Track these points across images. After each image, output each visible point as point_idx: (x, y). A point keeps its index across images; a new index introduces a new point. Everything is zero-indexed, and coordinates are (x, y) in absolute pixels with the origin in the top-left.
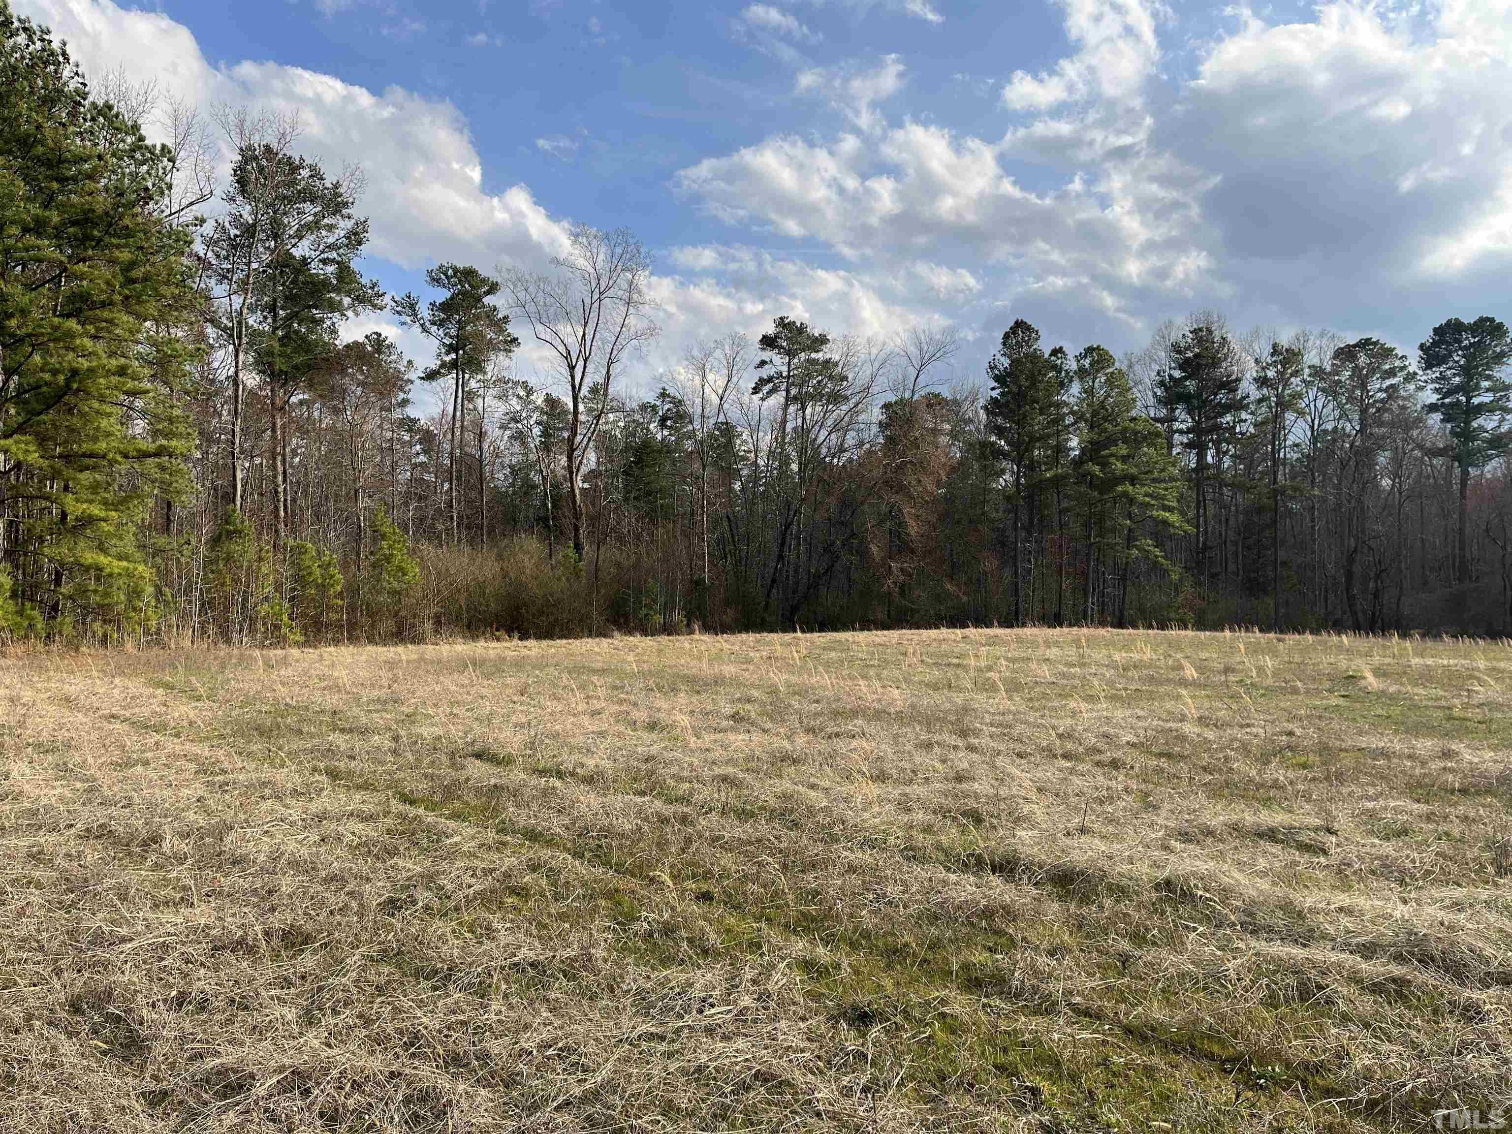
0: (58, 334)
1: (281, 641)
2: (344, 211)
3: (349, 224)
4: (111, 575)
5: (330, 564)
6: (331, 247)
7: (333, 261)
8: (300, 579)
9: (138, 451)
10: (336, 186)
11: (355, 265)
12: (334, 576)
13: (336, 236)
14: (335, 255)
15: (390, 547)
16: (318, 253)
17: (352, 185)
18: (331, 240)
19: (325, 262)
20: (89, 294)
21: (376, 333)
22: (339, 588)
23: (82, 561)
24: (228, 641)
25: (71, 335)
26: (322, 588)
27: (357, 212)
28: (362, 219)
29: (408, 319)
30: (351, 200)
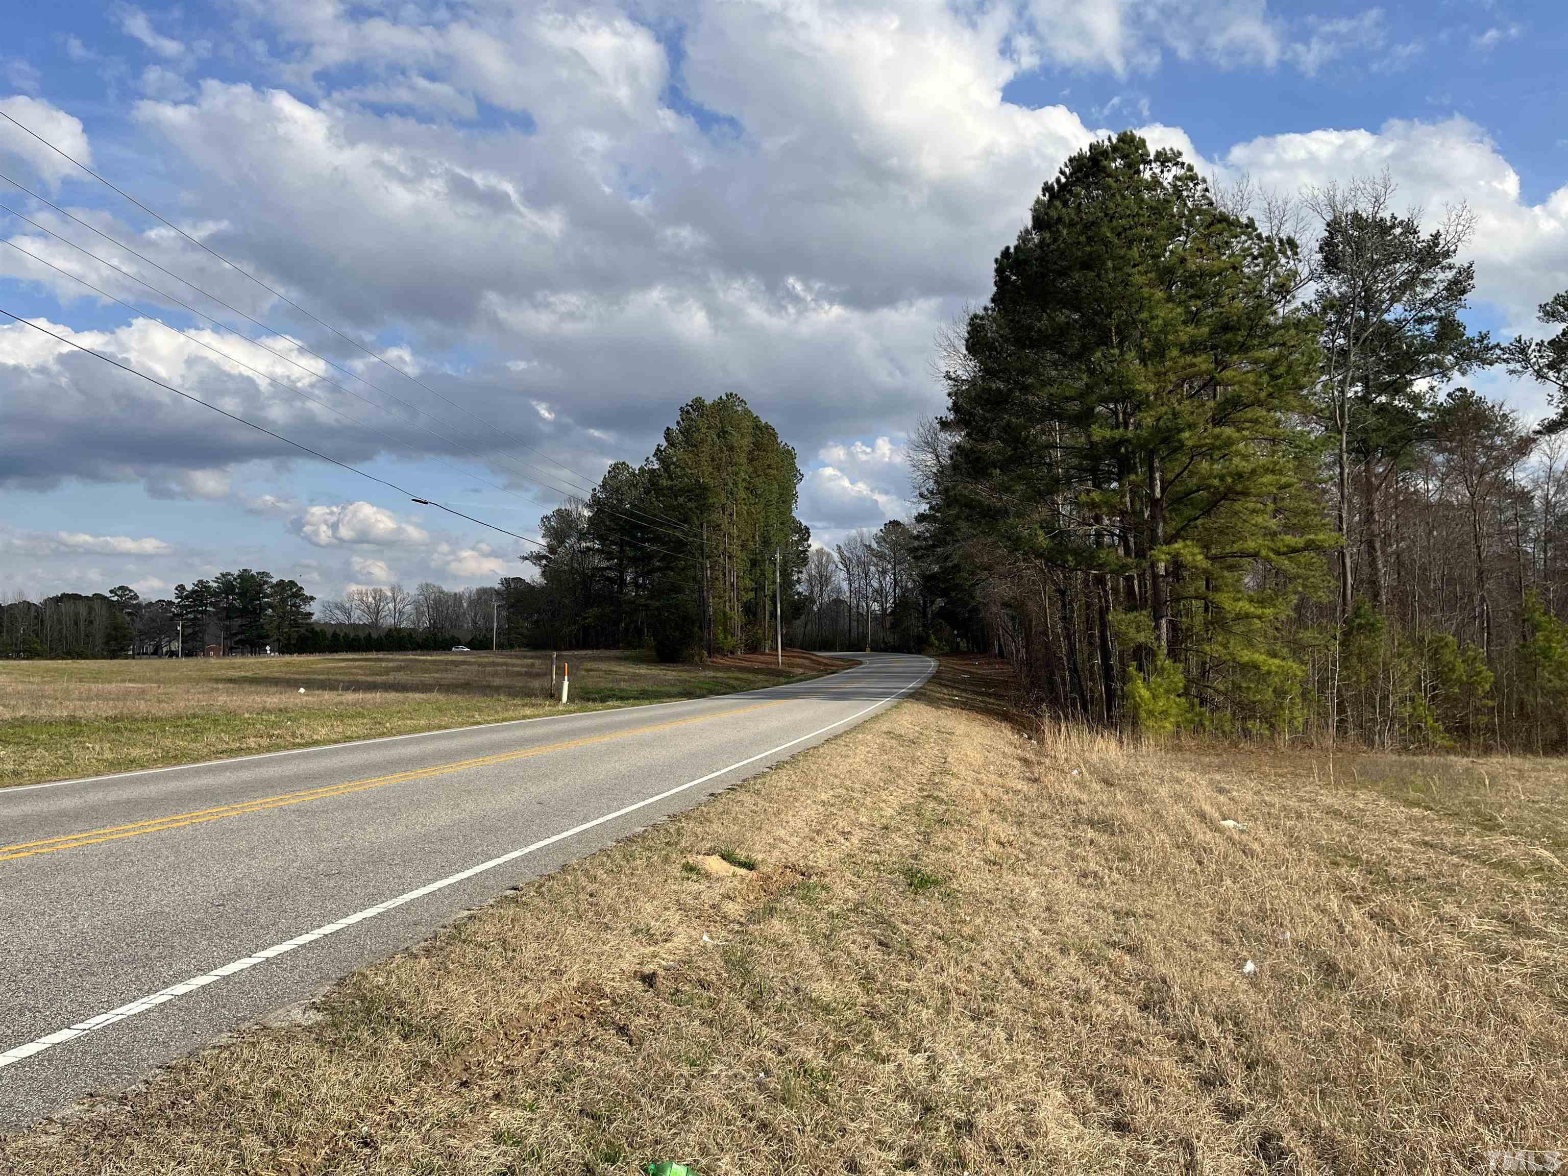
0: (1218, 443)
1: (1426, 746)
2: (1445, 262)
3: (1450, 275)
4: (1269, 673)
5: (1475, 659)
6: (1430, 303)
7: (1431, 318)
8: (1441, 675)
9: (1288, 546)
10: (1437, 236)
11: (1460, 316)
12: (1480, 672)
13: (1435, 291)
14: (1433, 311)
15: (1548, 640)
16: (1413, 312)
17: (1460, 228)
18: (1429, 295)
19: (1421, 321)
20: (1240, 396)
21: (1460, 390)
22: (1487, 687)
23: (1238, 659)
24: (1371, 744)
25: (1229, 442)
26: (1469, 688)
27: (1459, 260)
28: (1466, 265)
29: (1518, 366)
30: (1453, 248)
